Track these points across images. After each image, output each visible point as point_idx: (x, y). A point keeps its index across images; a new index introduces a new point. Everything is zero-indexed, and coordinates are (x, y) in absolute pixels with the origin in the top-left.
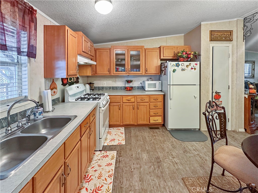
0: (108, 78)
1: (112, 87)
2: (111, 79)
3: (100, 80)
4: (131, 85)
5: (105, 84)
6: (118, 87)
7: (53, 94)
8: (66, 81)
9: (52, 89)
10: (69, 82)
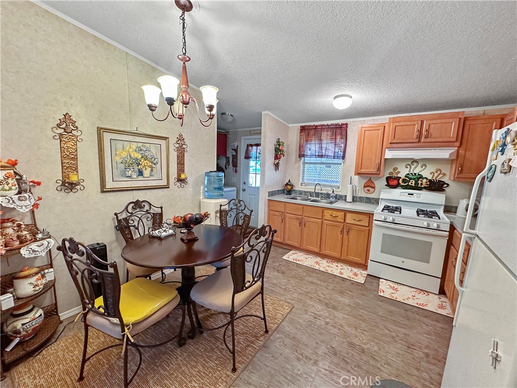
7: (367, 192)
8: (395, 182)
9: (365, 187)
10: (403, 186)
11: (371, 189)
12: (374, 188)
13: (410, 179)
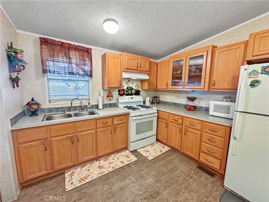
0: (172, 93)
1: (175, 103)
2: (175, 94)
3: (165, 95)
4: (195, 103)
5: (169, 99)
6: (181, 104)
7: (109, 100)
8: (122, 92)
9: (108, 97)
10: (126, 94)
11: (111, 98)
12: (112, 97)
13: (129, 90)
